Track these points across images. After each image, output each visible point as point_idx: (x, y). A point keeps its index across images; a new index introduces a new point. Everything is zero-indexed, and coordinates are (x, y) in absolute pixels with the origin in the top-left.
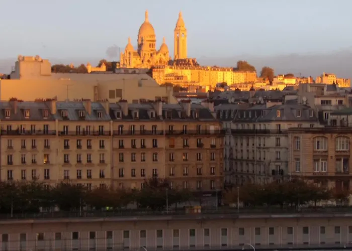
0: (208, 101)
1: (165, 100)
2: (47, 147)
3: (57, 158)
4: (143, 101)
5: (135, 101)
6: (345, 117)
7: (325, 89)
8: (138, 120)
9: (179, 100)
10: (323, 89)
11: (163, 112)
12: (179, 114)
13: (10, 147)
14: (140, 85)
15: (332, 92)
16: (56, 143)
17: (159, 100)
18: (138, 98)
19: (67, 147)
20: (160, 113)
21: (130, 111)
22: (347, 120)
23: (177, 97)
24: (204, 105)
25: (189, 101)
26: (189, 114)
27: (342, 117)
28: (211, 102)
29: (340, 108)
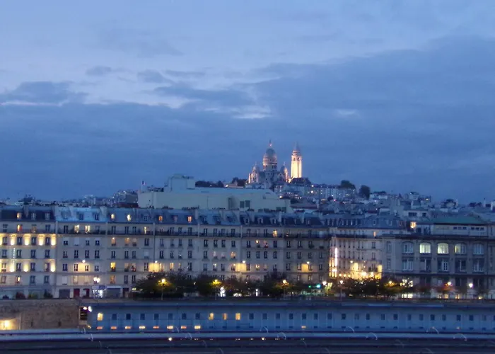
0: (318, 211)
1: (284, 209)
2: (190, 245)
3: (199, 254)
4: (266, 211)
5: (260, 210)
6: (428, 226)
7: (412, 204)
8: (262, 225)
9: (295, 210)
10: (410, 204)
11: (283, 219)
12: (295, 221)
13: (162, 245)
14: (264, 198)
15: (418, 207)
16: (198, 242)
17: (279, 210)
18: (263, 208)
19: (206, 246)
20: (280, 220)
21: (256, 218)
22: (430, 229)
23: (293, 207)
24: (315, 214)
25: (303, 211)
26: (303, 222)
27: (426, 226)
28: (321, 212)
29: (424, 219)
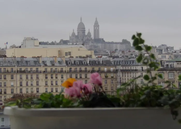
0: (110, 57)
1: (90, 56)
2: (38, 78)
3: (42, 83)
4: (80, 57)
5: (77, 57)
6: (173, 63)
7: (163, 51)
8: (78, 65)
9: (97, 56)
10: (162, 51)
11: (90, 62)
12: (97, 62)
13: (21, 78)
14: (79, 50)
15: (166, 52)
16: (41, 76)
17: (87, 56)
18: (78, 56)
19: (46, 78)
20: (88, 62)
21: (75, 62)
22: (173, 65)
23: (96, 55)
24: (108, 59)
25: (101, 57)
26: (101, 63)
27: (171, 63)
28: (111, 57)
29: (170, 59)
